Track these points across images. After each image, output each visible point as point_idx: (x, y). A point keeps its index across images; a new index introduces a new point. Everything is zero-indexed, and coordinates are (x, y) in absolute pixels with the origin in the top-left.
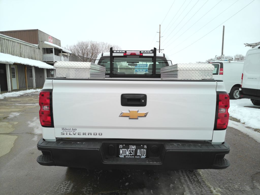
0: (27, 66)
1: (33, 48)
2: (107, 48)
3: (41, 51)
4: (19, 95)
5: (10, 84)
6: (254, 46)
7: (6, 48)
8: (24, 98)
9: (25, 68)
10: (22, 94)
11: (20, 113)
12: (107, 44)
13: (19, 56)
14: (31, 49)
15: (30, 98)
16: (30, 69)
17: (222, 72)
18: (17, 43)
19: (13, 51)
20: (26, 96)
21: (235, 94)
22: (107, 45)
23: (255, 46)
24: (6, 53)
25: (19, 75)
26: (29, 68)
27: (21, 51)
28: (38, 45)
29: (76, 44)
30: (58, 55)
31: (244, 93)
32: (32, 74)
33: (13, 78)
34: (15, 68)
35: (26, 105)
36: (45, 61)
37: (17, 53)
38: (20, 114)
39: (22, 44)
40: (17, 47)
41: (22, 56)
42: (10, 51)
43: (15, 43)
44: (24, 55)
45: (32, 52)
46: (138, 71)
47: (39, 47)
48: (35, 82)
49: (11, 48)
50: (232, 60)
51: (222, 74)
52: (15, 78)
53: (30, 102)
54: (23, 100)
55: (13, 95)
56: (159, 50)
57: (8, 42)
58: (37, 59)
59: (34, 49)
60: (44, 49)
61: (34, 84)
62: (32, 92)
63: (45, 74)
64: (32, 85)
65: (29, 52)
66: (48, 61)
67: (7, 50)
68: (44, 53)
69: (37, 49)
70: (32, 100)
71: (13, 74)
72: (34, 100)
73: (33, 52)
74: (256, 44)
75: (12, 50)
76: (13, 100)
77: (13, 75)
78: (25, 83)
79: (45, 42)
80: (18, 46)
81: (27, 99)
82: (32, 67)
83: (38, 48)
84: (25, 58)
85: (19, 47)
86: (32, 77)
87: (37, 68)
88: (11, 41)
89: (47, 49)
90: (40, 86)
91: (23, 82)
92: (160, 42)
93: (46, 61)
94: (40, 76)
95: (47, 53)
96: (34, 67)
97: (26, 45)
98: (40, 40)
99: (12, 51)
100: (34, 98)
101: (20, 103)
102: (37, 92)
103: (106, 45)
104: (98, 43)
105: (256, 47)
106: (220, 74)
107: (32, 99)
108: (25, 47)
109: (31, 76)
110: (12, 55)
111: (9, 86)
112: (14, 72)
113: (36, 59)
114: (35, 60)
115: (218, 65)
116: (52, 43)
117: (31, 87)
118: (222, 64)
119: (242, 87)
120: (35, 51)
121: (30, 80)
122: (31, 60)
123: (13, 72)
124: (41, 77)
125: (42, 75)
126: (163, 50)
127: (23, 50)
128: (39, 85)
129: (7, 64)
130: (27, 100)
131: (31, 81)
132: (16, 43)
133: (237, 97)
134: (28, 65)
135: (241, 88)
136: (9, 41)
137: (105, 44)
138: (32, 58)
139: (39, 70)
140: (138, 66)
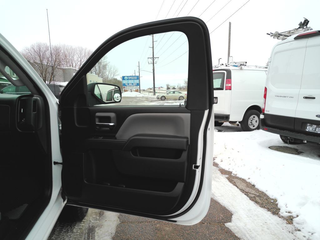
6: (285, 37)
17: (230, 85)
21: (251, 122)
23: (288, 36)
31: (269, 122)
46: (126, 86)
50: (245, 65)
51: (230, 88)
56: (152, 59)
74: (289, 32)
92: (153, 47)
104: (74, 47)
105: (288, 38)
106: (226, 89)
115: (224, 73)
118: (229, 72)
119: (266, 112)
126: (158, 58)
133: (254, 126)
135: (264, 114)
140: (126, 79)
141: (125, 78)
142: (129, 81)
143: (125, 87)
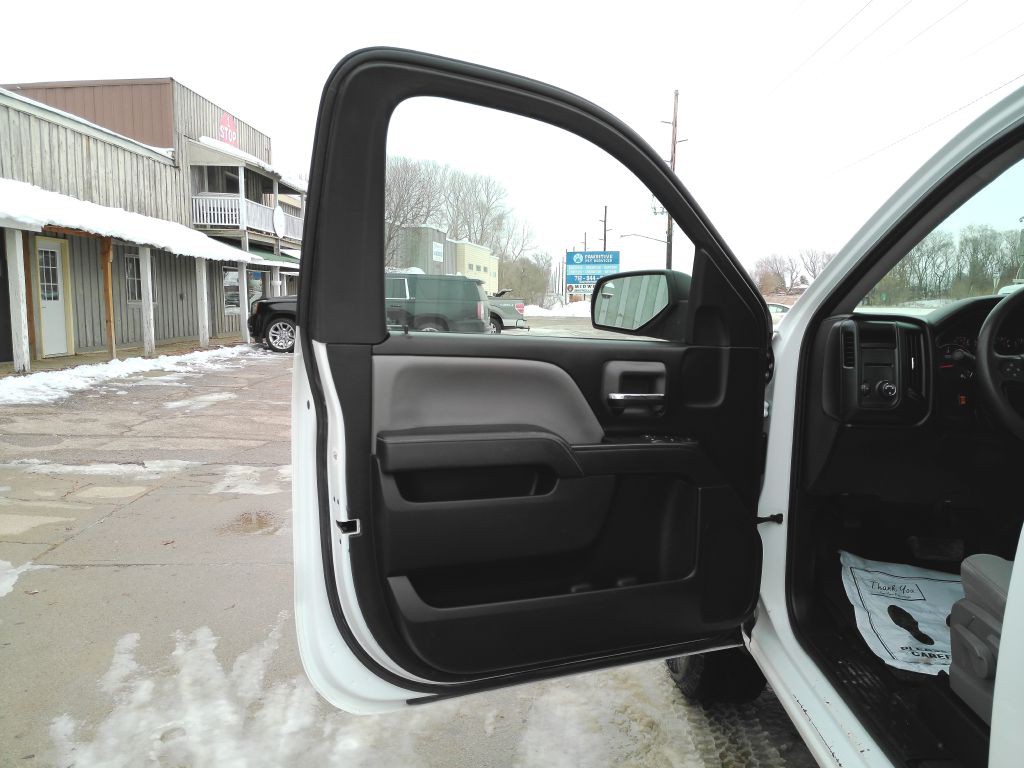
0: (117, 247)
1: (146, 162)
2: (447, 183)
3: (186, 177)
4: (66, 395)
5: (25, 332)
7: (14, 153)
8: (85, 415)
9: (105, 253)
10: (81, 385)
11: (27, 566)
12: (449, 170)
13: (81, 194)
14: (141, 165)
15: (118, 417)
16: (131, 260)
18: (74, 131)
19: (52, 171)
20: (103, 397)
24: (15, 176)
25: (75, 288)
26: (127, 255)
27: (89, 171)
28: (172, 149)
30: (258, 200)
32: (139, 283)
33: (49, 298)
34: (57, 252)
35: (83, 477)
36: (201, 226)
37: (72, 180)
38: (23, 577)
39: (96, 140)
40: (71, 151)
41: (95, 194)
42: (37, 169)
43: (62, 131)
44: (103, 194)
45: (144, 183)
46: (577, 282)
47: (174, 161)
48: (152, 322)
49: (38, 152)
52: (56, 298)
53: (115, 445)
54: (79, 428)
55: (36, 390)
57: (27, 123)
58: (165, 216)
59: (152, 167)
60: (198, 170)
61: (146, 330)
62: (136, 374)
63: (202, 283)
64: (138, 337)
65: (129, 179)
66: (216, 226)
67: (19, 161)
68: (199, 188)
69: (168, 168)
70: (130, 429)
71: (48, 281)
72: (141, 427)
73: (147, 183)
75: (47, 165)
76: (22, 425)
77: (49, 288)
78: (104, 323)
79: (205, 140)
80: (79, 149)
81: (100, 421)
82: (141, 251)
83: (172, 163)
84: (108, 205)
85: (79, 153)
86: (140, 297)
87: (161, 257)
88: (40, 120)
89: (212, 171)
90: (174, 340)
91: (96, 321)
93: (205, 226)
94: (179, 292)
95: (213, 188)
96: (148, 250)
97: (117, 147)
98: (181, 128)
99: (47, 172)
100: (140, 414)
101: (55, 457)
102: (161, 372)
107: (130, 418)
108: (111, 154)
109: (133, 294)
110: (44, 187)
111: (20, 344)
112: (54, 271)
113: (160, 213)
114: (157, 217)
116: (234, 144)
117: (132, 346)
120: (158, 178)
121: (130, 311)
122: (135, 215)
123: (47, 270)
124: (182, 297)
125: (184, 290)
127: (102, 172)
128: (172, 336)
129: (13, 231)
130: (104, 430)
131: (137, 317)
132: (69, 133)
134: (120, 239)
136: (32, 119)
138: (142, 210)
139: (173, 266)
140: (578, 260)
141: (575, 258)
142: (588, 267)
143: (574, 285)
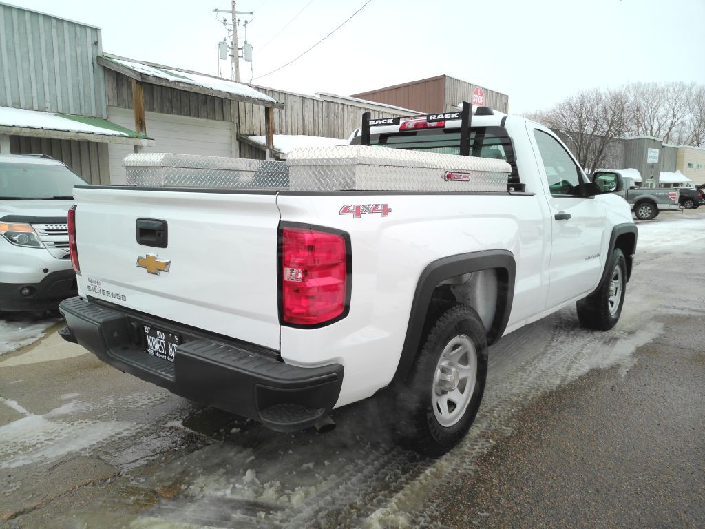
22: (694, 91)
29: (615, 92)
98: (448, 101)
103: (690, 89)
137: (686, 90)
